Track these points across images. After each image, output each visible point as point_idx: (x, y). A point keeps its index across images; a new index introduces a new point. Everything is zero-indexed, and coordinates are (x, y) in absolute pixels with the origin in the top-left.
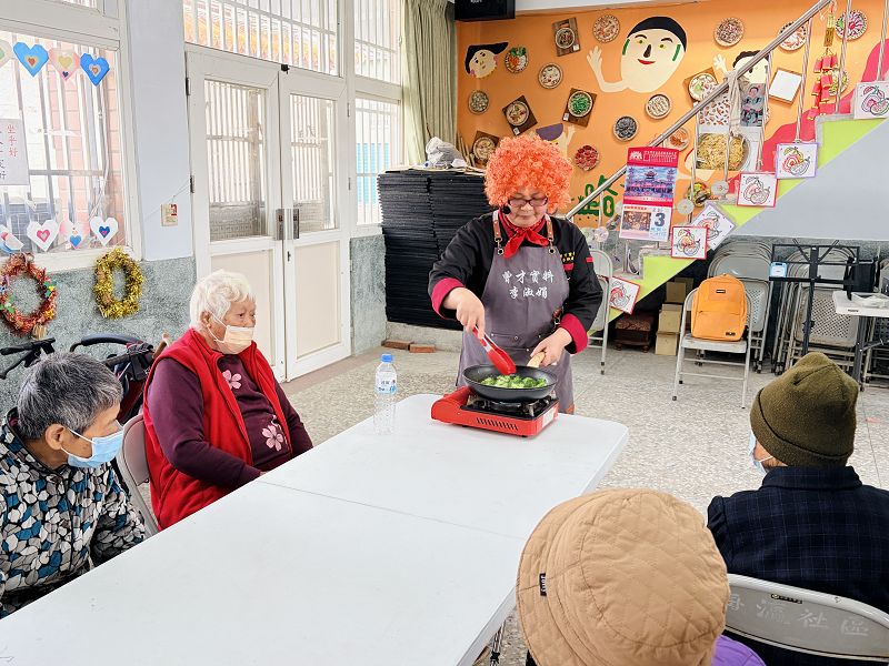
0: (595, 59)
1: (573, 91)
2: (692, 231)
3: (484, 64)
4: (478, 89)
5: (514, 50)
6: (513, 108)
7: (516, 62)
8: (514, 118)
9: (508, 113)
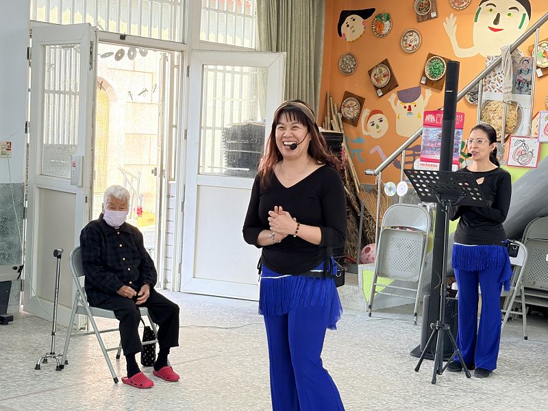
0: (450, 25)
1: (430, 55)
3: (355, 28)
4: (348, 51)
5: (380, 16)
6: (376, 71)
7: (381, 27)
8: (377, 80)
9: (373, 75)
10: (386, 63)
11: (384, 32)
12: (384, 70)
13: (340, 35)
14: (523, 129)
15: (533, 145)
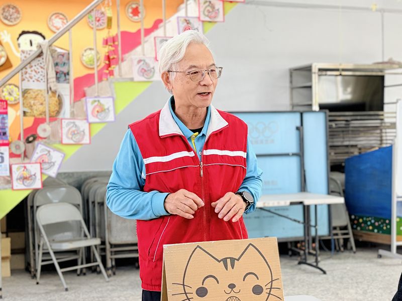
2: (28, 166)
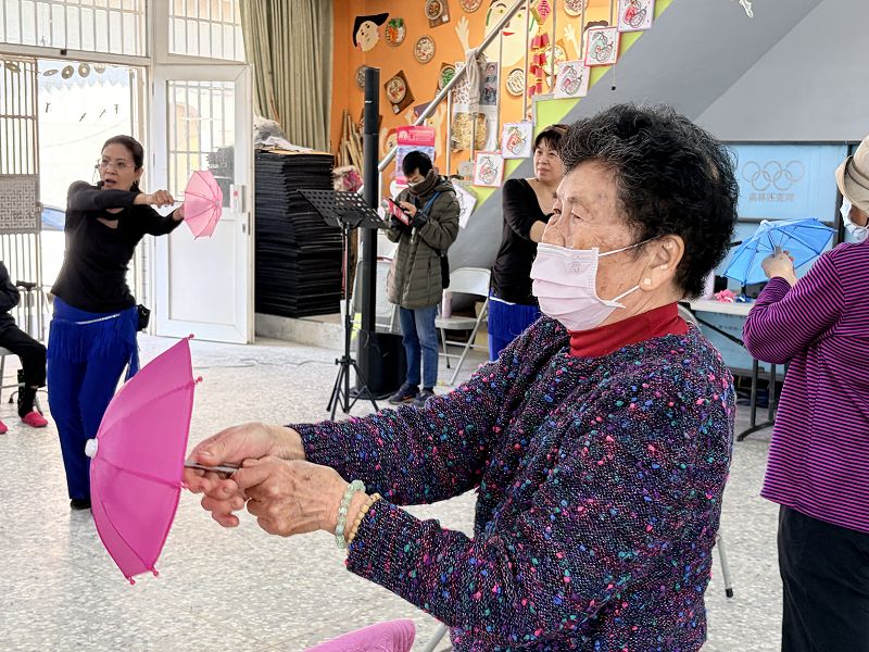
0: (462, 30)
3: (370, 34)
4: (364, 63)
5: (393, 22)
6: (392, 85)
7: (395, 35)
8: (393, 95)
9: (388, 89)
10: (401, 75)
11: (398, 40)
12: (400, 83)
13: (356, 45)
14: (492, 145)
15: (498, 162)
